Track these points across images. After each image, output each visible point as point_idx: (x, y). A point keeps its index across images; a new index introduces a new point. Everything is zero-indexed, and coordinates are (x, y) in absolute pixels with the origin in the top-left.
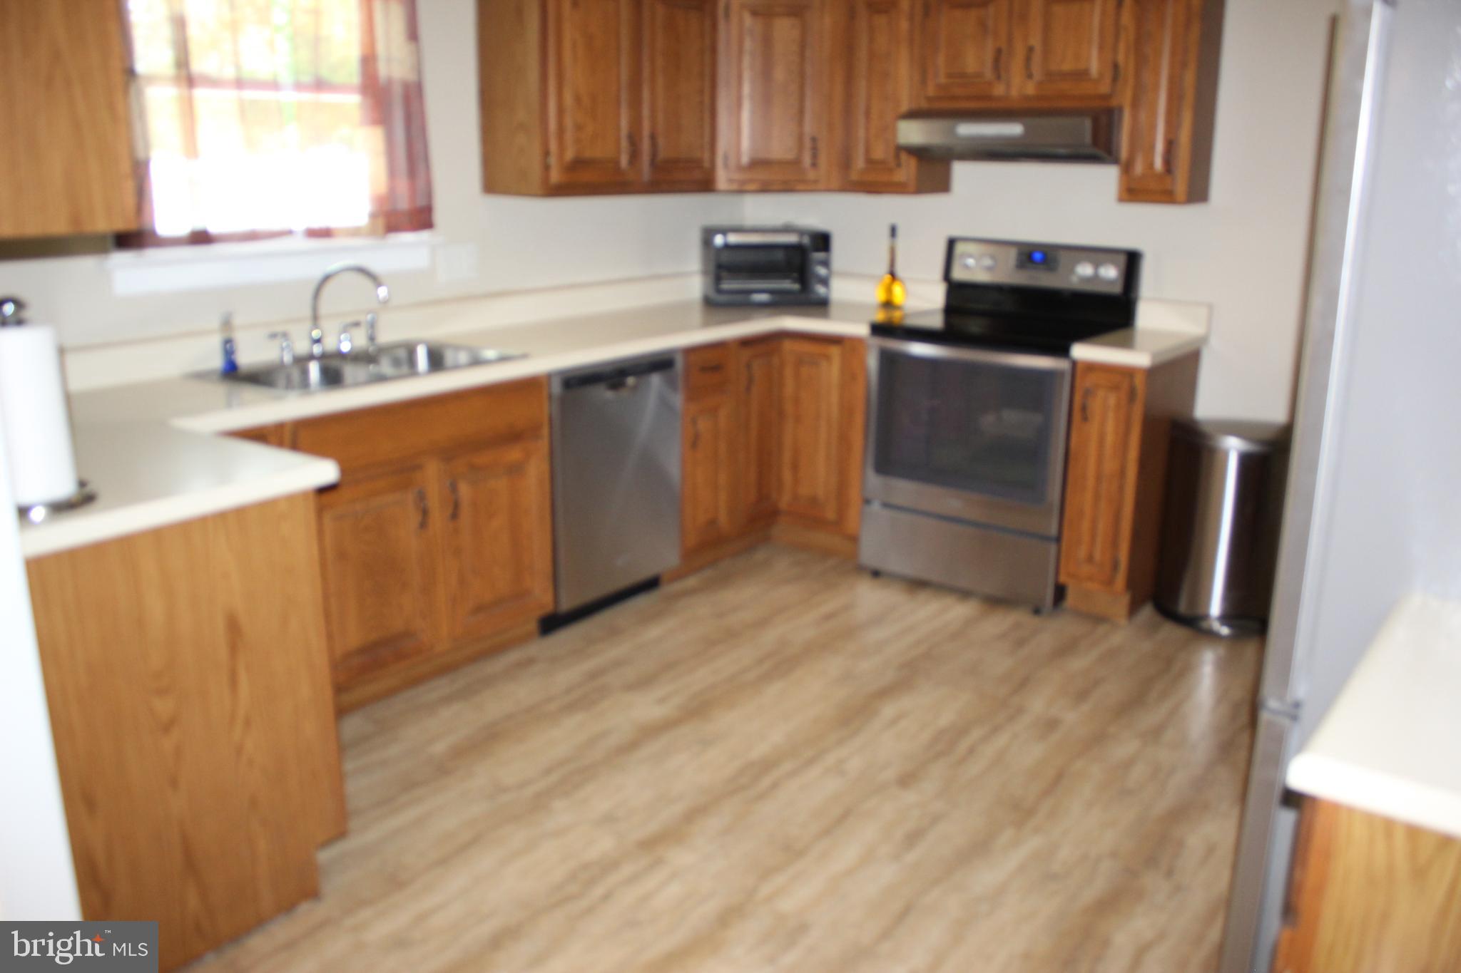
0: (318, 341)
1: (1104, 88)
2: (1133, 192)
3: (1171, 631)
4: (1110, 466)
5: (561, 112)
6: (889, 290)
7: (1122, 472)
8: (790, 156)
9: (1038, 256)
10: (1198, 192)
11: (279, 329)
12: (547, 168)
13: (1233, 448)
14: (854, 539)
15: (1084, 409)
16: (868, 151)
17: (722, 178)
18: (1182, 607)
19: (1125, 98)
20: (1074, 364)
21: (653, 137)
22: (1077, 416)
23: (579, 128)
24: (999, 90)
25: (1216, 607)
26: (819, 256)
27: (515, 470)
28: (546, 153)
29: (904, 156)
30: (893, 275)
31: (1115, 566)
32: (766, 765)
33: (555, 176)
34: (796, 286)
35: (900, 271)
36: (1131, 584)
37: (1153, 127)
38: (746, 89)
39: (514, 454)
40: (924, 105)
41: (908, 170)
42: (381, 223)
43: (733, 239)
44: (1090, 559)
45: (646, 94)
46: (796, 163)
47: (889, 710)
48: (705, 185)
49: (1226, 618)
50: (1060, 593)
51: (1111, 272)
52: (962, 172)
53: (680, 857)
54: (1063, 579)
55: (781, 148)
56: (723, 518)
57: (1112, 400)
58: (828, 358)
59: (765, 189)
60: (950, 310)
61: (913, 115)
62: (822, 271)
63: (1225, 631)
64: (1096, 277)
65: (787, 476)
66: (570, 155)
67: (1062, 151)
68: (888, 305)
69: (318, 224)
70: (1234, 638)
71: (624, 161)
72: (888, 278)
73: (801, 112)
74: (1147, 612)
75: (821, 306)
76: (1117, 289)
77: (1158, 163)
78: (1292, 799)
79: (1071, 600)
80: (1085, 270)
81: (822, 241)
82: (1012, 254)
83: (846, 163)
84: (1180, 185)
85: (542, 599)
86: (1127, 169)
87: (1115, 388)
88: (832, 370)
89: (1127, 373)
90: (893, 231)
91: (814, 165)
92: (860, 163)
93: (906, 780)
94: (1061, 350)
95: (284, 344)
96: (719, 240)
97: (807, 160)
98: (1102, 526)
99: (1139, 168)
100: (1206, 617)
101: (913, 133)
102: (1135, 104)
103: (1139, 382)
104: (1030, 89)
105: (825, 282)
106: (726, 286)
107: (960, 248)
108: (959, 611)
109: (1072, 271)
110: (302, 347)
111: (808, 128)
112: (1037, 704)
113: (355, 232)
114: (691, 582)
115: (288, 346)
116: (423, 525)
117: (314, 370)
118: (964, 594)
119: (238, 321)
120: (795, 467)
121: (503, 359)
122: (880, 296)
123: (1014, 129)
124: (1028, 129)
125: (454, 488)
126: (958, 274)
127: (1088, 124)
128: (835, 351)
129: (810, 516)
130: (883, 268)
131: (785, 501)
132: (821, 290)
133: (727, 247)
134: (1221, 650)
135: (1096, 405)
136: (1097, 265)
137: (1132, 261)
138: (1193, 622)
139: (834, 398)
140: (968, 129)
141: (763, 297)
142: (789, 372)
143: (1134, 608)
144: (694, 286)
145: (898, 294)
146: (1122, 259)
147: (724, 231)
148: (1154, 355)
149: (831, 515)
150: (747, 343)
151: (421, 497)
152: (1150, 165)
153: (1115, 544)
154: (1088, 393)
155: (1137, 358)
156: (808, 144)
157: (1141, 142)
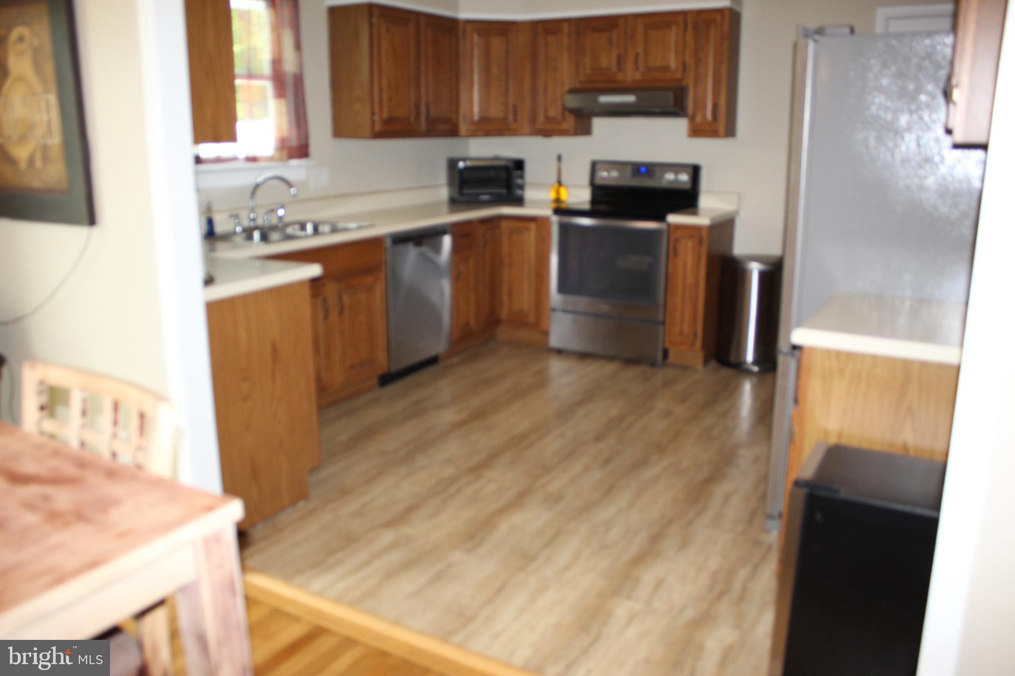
0: (254, 220)
1: (678, 75)
2: (696, 131)
3: (726, 372)
4: (690, 280)
5: (381, 90)
6: (558, 193)
7: (697, 284)
8: (501, 115)
9: (643, 169)
10: (730, 132)
11: (234, 212)
12: (373, 122)
13: (755, 270)
14: (546, 333)
15: (675, 250)
16: (546, 111)
17: (463, 128)
18: (733, 359)
19: (690, 82)
20: (669, 225)
21: (427, 106)
22: (671, 253)
23: (390, 99)
24: (620, 77)
25: (750, 356)
26: (518, 172)
27: (370, 289)
28: (373, 114)
29: (567, 114)
30: (560, 183)
31: (695, 335)
32: (522, 437)
33: (378, 127)
34: (504, 191)
35: (564, 180)
36: (704, 346)
37: (705, 98)
38: (476, 78)
39: (369, 280)
40: (578, 85)
41: (570, 122)
42: (285, 153)
43: (469, 163)
44: (681, 333)
45: (423, 81)
46: (505, 119)
47: (582, 411)
48: (453, 132)
49: (756, 362)
50: (666, 353)
51: (684, 177)
52: (598, 123)
53: (490, 474)
54: (667, 345)
55: (495, 112)
56: (472, 322)
57: (690, 244)
58: (528, 229)
59: (488, 134)
60: (594, 201)
61: (572, 91)
62: (519, 181)
63: (756, 369)
64: (676, 181)
65: (505, 298)
66: (386, 114)
67: (658, 110)
68: (558, 200)
69: (251, 154)
70: (762, 372)
71: (412, 119)
72: (556, 185)
73: (507, 90)
74: (713, 364)
75: (519, 201)
76: (688, 186)
77: (709, 116)
78: (795, 348)
79: (672, 358)
80: (670, 176)
81: (519, 165)
82: (629, 170)
83: (533, 119)
84: (721, 127)
85: (382, 363)
86: (692, 119)
87: (691, 237)
88: (531, 236)
89: (697, 229)
90: (559, 158)
91: (515, 120)
92: (541, 118)
93: (599, 438)
94: (661, 218)
95: (237, 221)
96: (461, 165)
97: (511, 117)
98: (687, 315)
99: (699, 119)
100: (744, 362)
101: (573, 101)
102: (696, 84)
103: (704, 234)
104: (638, 76)
105: (522, 187)
106: (466, 191)
107: (598, 166)
108: (609, 368)
109: (662, 177)
110: (246, 223)
111: (511, 101)
112: (660, 405)
113: (271, 159)
114: (455, 360)
115: (239, 222)
116: (326, 317)
117: (256, 235)
118: (611, 358)
119: (215, 207)
120: (510, 293)
121: (360, 228)
122: (552, 195)
123: (630, 99)
124: (638, 98)
125: (340, 297)
126: (598, 181)
127: (670, 96)
128: (532, 226)
129: (519, 321)
130: (553, 179)
131: (504, 313)
132: (519, 192)
133: (466, 169)
134: (755, 380)
135: (681, 247)
136: (676, 173)
137: (695, 171)
138: (738, 367)
139: (532, 252)
140: (604, 99)
141: (485, 197)
142: (505, 239)
143: (706, 361)
144: (443, 193)
145: (564, 195)
146: (690, 170)
147: (464, 160)
148: (712, 220)
149: (532, 319)
150: (484, 221)
151: (325, 302)
152: (705, 117)
153: (694, 322)
154: (677, 241)
155: (701, 220)
156: (511, 108)
157: (700, 105)
